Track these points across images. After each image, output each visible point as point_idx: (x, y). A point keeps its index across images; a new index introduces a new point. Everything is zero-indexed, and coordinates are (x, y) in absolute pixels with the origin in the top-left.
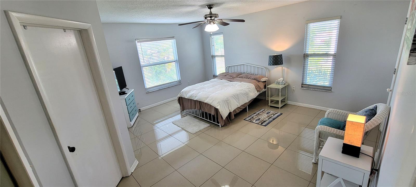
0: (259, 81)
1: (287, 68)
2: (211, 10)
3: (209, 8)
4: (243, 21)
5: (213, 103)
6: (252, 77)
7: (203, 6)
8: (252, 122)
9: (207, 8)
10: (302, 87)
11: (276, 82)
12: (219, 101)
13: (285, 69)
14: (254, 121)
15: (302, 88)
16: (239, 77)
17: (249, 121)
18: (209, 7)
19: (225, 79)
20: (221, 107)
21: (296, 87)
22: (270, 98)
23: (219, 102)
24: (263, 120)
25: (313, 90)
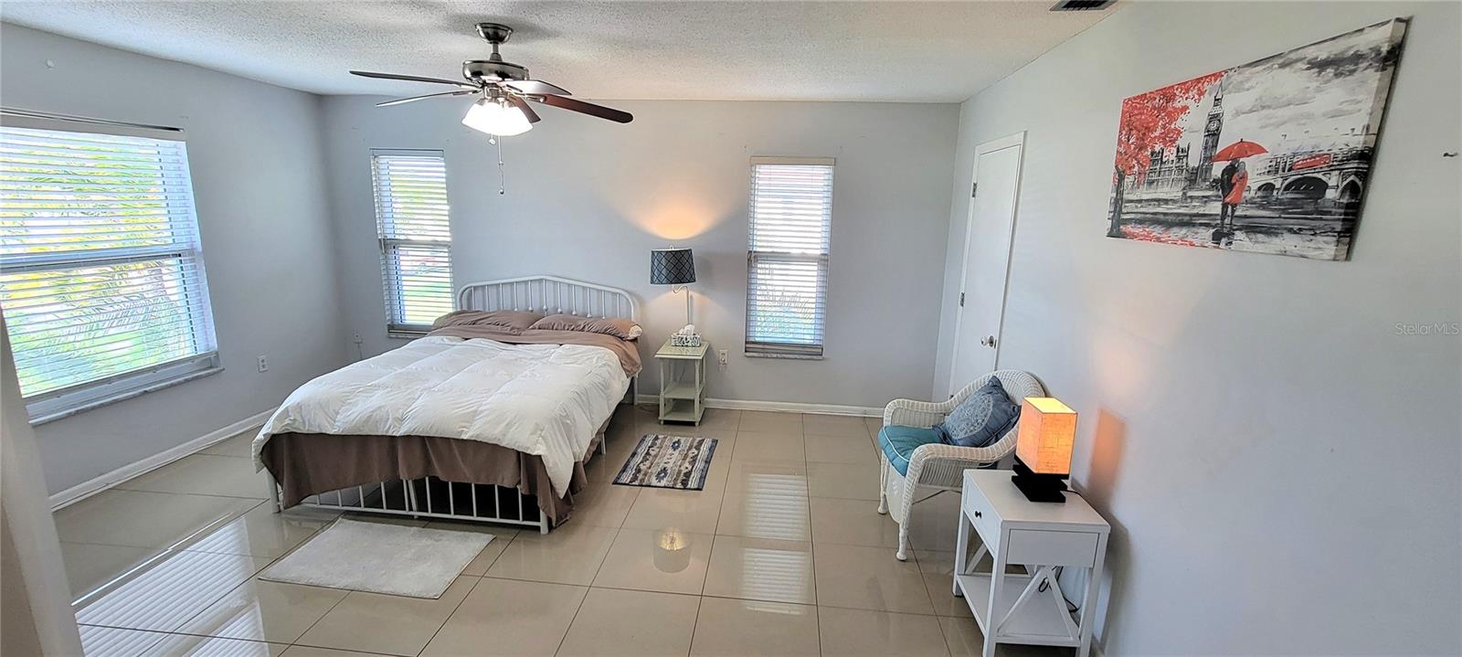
0: (621, 338)
1: (702, 293)
2: (496, 49)
3: (488, 37)
4: (625, 118)
5: (509, 436)
6: (596, 326)
7: (460, 24)
8: (650, 486)
9: (482, 35)
10: (746, 351)
11: (673, 341)
12: (537, 424)
13: (696, 295)
14: (654, 482)
15: (748, 354)
16: (540, 328)
17: (637, 483)
18: (490, 31)
19: (484, 335)
20: (548, 447)
21: (731, 354)
22: (662, 393)
23: (538, 428)
24: (680, 472)
25: (777, 358)
